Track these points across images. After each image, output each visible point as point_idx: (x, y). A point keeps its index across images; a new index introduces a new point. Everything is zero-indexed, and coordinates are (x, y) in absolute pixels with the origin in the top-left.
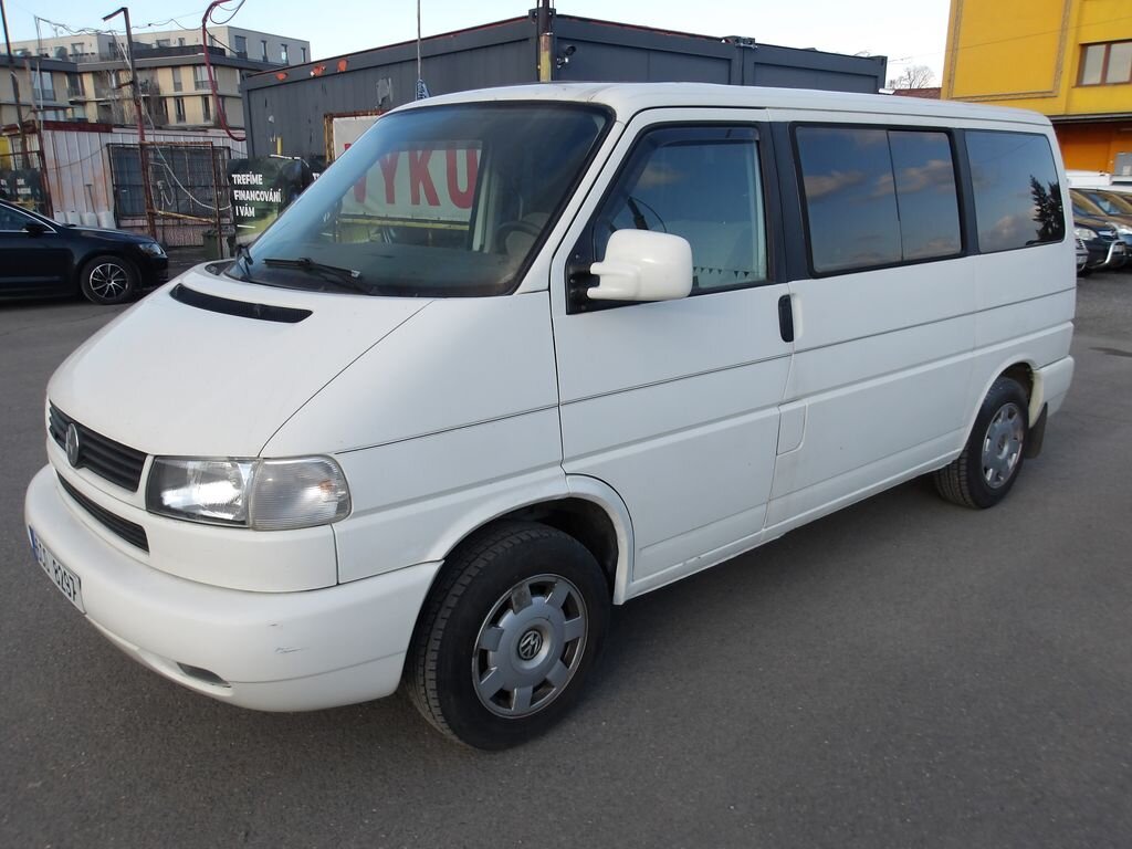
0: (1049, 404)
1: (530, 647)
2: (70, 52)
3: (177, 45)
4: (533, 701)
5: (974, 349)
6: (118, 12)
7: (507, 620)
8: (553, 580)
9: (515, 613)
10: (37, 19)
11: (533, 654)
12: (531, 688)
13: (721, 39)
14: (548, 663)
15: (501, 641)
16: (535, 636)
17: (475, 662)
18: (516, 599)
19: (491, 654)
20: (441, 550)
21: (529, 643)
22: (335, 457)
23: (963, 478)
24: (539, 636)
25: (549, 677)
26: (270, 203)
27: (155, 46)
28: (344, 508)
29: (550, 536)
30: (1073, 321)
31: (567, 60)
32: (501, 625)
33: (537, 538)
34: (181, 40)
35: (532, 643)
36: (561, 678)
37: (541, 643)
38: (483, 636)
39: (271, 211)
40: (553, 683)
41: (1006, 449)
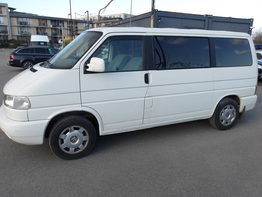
0: (246, 106)
1: (74, 140)
2: (92, 19)
3: (113, 17)
4: (74, 151)
5: (213, 90)
6: (86, 12)
7: (68, 134)
8: (80, 127)
9: (70, 132)
10: (75, 13)
11: (75, 142)
12: (74, 149)
13: (203, 16)
14: (79, 144)
15: (66, 138)
16: (75, 138)
17: (60, 141)
18: (70, 130)
19: (64, 140)
20: (50, 117)
21: (74, 139)
22: (28, 97)
23: (214, 122)
24: (76, 138)
25: (79, 147)
26: (107, 51)
27: (109, 18)
28: (30, 107)
29: (79, 118)
30: (256, 86)
31: (160, 21)
32: (66, 134)
33: (75, 118)
34: (114, 16)
35: (75, 139)
36: (82, 148)
37: (77, 140)
38: (62, 136)
39: (107, 53)
40: (80, 149)
41: (229, 116)
